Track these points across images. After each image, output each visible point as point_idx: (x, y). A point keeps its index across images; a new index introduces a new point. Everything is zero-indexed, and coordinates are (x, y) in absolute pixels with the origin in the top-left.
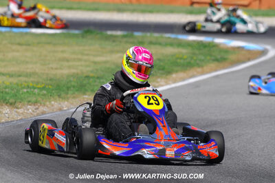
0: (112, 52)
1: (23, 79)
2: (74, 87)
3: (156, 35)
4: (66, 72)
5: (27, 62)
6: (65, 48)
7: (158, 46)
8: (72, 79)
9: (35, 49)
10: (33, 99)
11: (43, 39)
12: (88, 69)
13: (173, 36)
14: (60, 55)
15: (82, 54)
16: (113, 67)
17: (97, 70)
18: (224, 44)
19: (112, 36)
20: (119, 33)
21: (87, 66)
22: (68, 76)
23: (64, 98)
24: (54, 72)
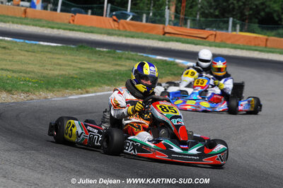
0: (95, 62)
1: (23, 74)
2: (60, 83)
3: (132, 53)
4: (56, 73)
5: (29, 64)
6: (62, 57)
7: (132, 61)
8: (60, 78)
9: (38, 55)
10: (27, 89)
11: (47, 49)
12: (74, 72)
13: (145, 55)
14: (56, 61)
15: (73, 61)
16: (94, 72)
17: (81, 73)
18: (182, 64)
19: (99, 51)
20: (105, 50)
21: (74, 70)
22: (58, 76)
23: (50, 91)
24: (47, 72)
